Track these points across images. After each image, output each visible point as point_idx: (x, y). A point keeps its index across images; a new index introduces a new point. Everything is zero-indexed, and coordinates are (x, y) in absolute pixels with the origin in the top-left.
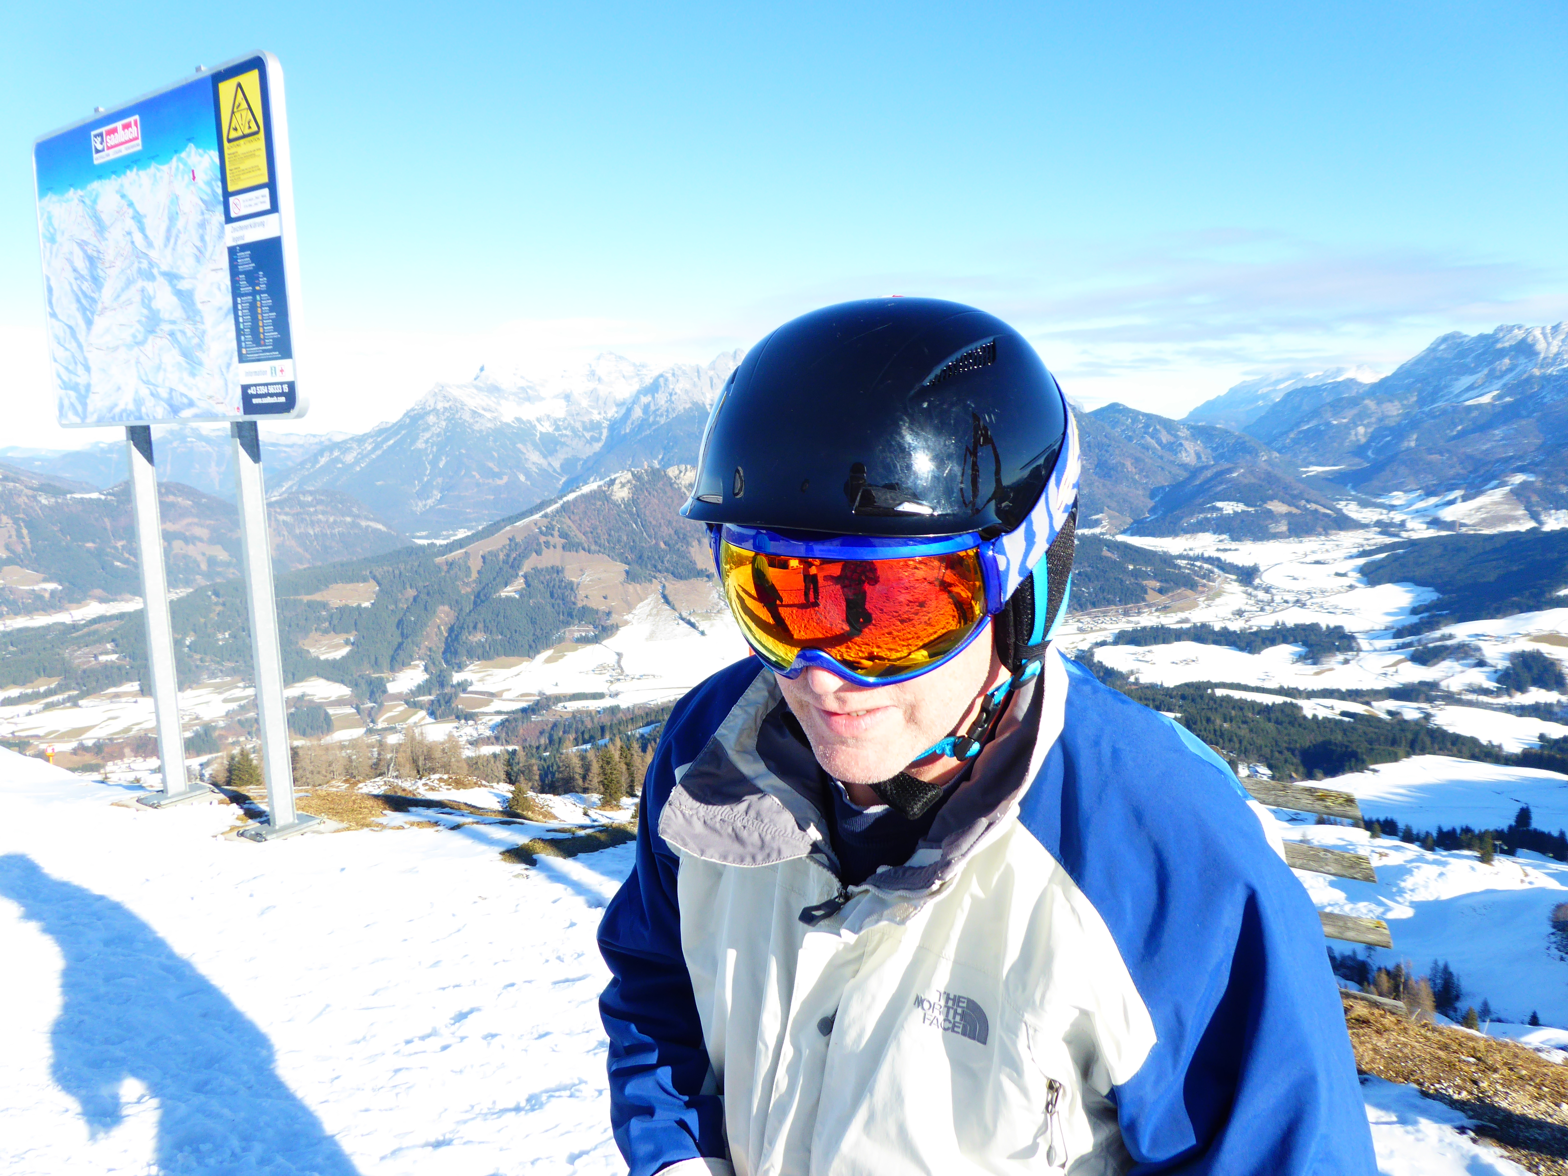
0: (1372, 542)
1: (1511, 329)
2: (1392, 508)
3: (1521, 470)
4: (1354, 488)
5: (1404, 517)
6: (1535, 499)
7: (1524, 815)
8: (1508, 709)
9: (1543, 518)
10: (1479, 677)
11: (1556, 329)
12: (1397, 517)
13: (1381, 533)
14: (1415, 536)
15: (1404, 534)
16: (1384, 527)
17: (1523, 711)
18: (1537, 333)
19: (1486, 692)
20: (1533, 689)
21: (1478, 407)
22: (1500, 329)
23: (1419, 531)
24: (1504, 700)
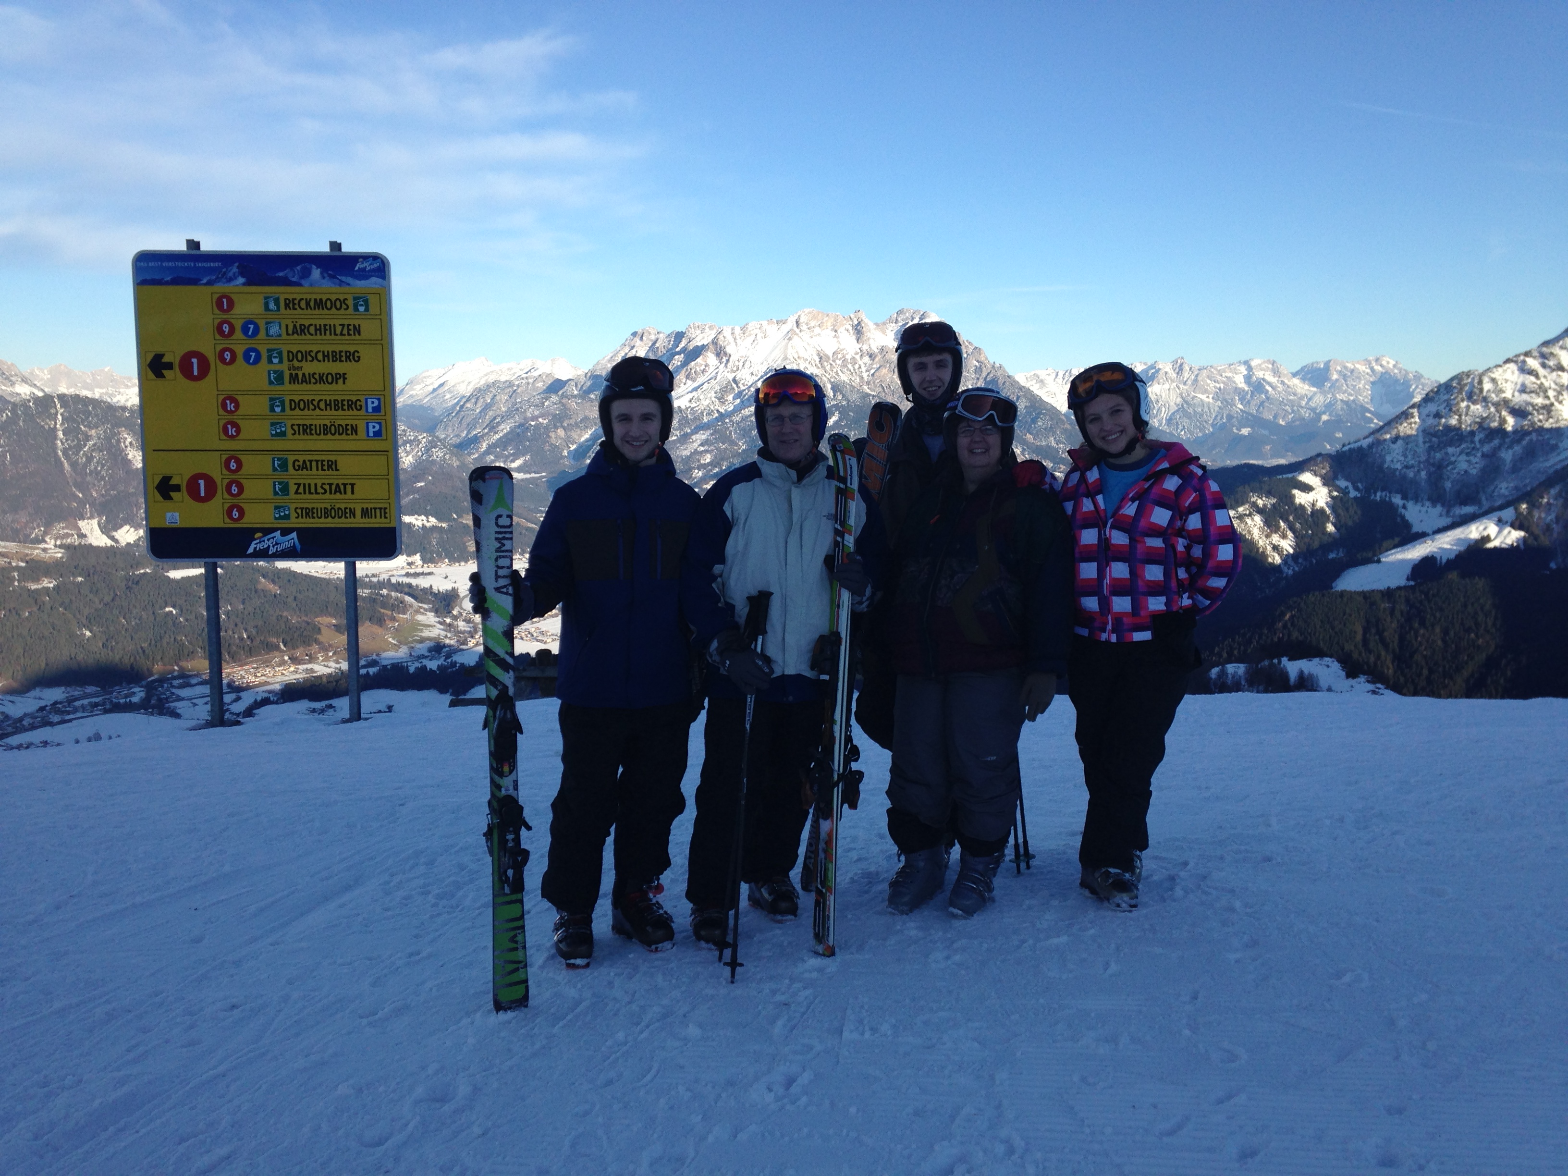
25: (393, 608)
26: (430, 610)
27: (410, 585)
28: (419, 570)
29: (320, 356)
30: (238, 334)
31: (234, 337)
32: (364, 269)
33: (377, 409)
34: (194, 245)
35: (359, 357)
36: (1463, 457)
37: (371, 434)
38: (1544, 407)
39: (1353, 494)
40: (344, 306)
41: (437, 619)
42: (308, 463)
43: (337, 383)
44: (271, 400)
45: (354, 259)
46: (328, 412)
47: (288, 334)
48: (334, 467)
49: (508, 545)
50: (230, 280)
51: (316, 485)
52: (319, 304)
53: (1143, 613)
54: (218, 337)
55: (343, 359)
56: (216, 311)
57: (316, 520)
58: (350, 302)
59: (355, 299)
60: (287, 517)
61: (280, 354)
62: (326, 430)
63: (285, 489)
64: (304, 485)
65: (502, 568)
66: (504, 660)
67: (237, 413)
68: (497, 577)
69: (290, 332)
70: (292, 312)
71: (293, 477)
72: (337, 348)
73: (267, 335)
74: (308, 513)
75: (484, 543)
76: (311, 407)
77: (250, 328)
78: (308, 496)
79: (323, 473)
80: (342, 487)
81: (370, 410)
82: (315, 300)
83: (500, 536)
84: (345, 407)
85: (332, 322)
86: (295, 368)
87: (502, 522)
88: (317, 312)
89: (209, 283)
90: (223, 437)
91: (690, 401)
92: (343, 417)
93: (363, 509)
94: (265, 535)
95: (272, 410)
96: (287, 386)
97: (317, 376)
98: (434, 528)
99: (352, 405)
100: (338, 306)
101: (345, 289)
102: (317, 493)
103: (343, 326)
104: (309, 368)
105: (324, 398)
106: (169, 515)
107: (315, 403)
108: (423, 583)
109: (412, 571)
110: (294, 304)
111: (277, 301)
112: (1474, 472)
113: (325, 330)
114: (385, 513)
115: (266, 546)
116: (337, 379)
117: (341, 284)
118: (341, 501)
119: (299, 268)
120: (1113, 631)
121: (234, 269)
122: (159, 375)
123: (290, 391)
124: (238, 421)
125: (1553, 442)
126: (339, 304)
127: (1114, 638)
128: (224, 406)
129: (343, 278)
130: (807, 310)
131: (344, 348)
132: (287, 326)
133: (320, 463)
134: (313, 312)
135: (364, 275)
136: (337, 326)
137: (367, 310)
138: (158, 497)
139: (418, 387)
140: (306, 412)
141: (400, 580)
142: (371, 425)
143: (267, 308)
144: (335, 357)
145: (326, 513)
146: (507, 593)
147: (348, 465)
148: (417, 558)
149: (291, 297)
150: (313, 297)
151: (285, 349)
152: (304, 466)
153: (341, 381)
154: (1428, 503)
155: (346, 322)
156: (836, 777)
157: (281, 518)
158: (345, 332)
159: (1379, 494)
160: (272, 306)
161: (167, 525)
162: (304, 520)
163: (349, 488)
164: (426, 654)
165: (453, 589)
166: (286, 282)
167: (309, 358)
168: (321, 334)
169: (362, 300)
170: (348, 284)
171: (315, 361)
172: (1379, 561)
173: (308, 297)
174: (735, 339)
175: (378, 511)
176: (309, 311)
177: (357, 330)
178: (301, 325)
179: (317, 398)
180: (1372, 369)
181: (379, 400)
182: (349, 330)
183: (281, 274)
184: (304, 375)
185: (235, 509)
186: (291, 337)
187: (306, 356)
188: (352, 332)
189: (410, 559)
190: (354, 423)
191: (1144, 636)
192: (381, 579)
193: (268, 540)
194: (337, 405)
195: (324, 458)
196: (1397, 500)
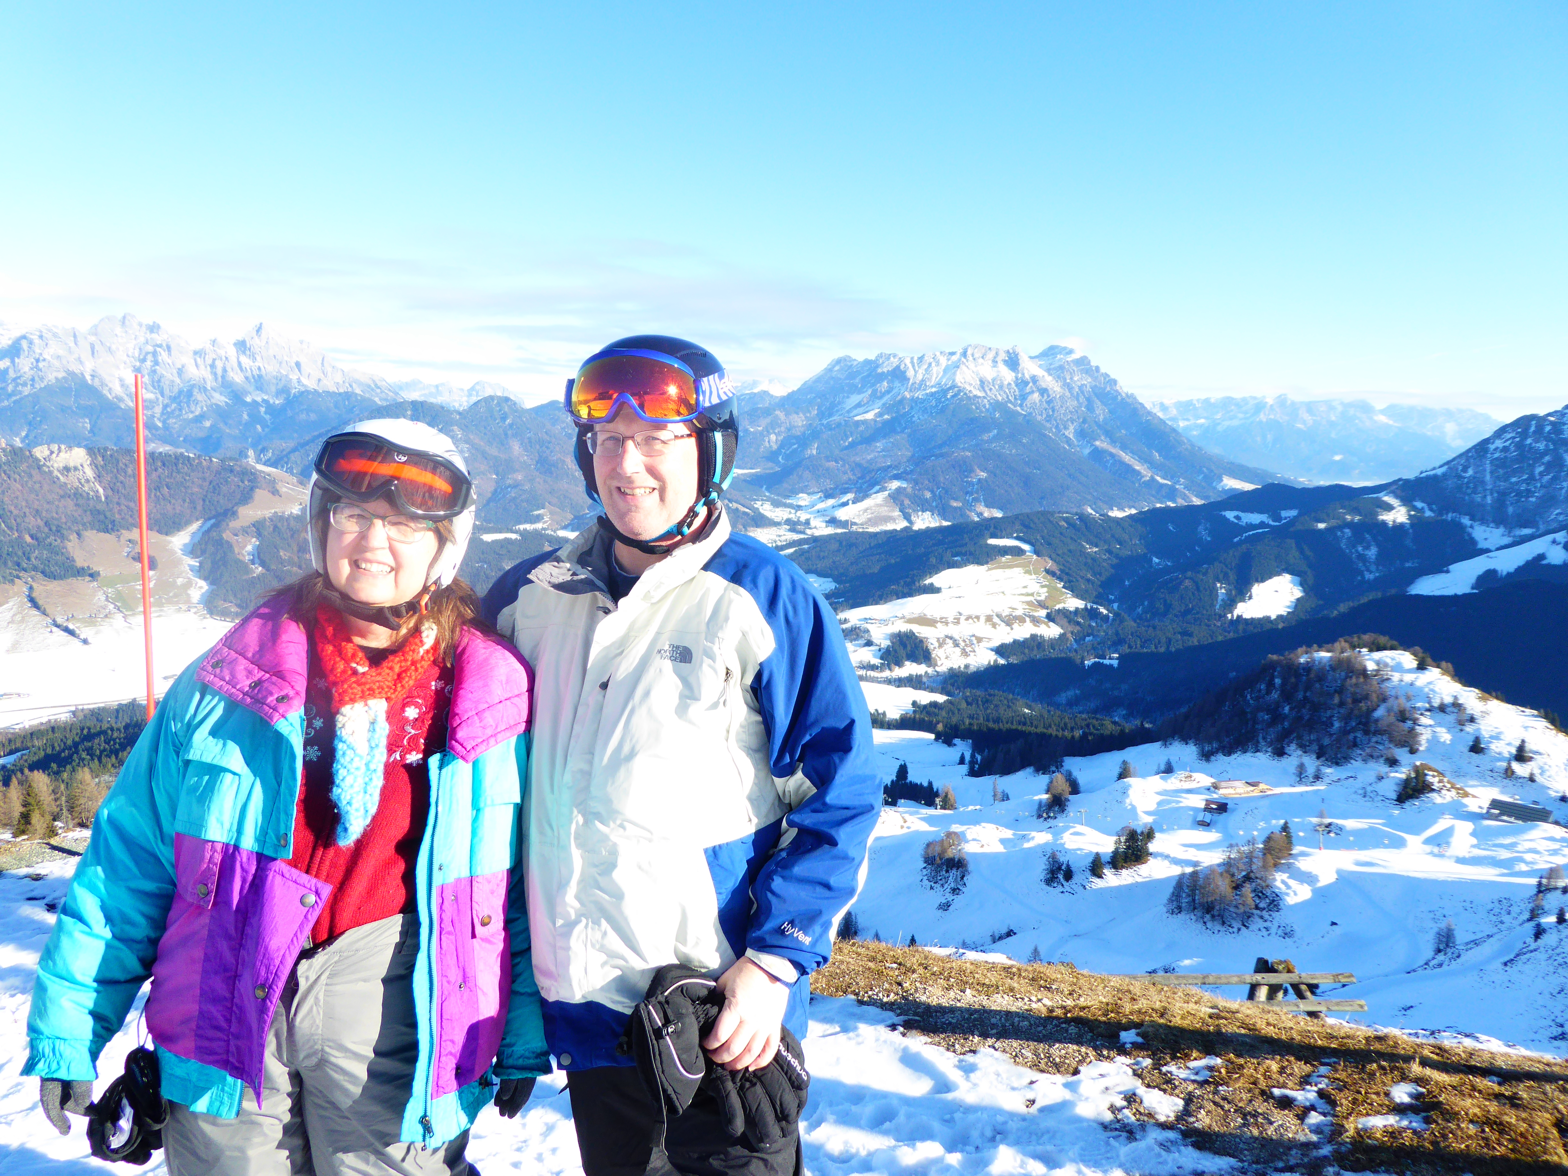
0: (783, 538)
1: (888, 357)
2: (799, 508)
3: (896, 477)
4: (768, 489)
5: (808, 516)
6: (907, 502)
7: (903, 771)
8: (888, 681)
9: (913, 518)
10: (868, 655)
11: (921, 359)
12: (803, 516)
13: (791, 530)
14: (817, 533)
15: (809, 532)
16: (793, 525)
17: (900, 682)
18: (908, 361)
19: (873, 668)
20: (907, 663)
21: (864, 422)
22: (880, 356)
23: (821, 529)
24: (887, 674)
91: (875, 415)
154: (1492, 525)
159: (1450, 515)
172: (1448, 571)
196: (1466, 521)
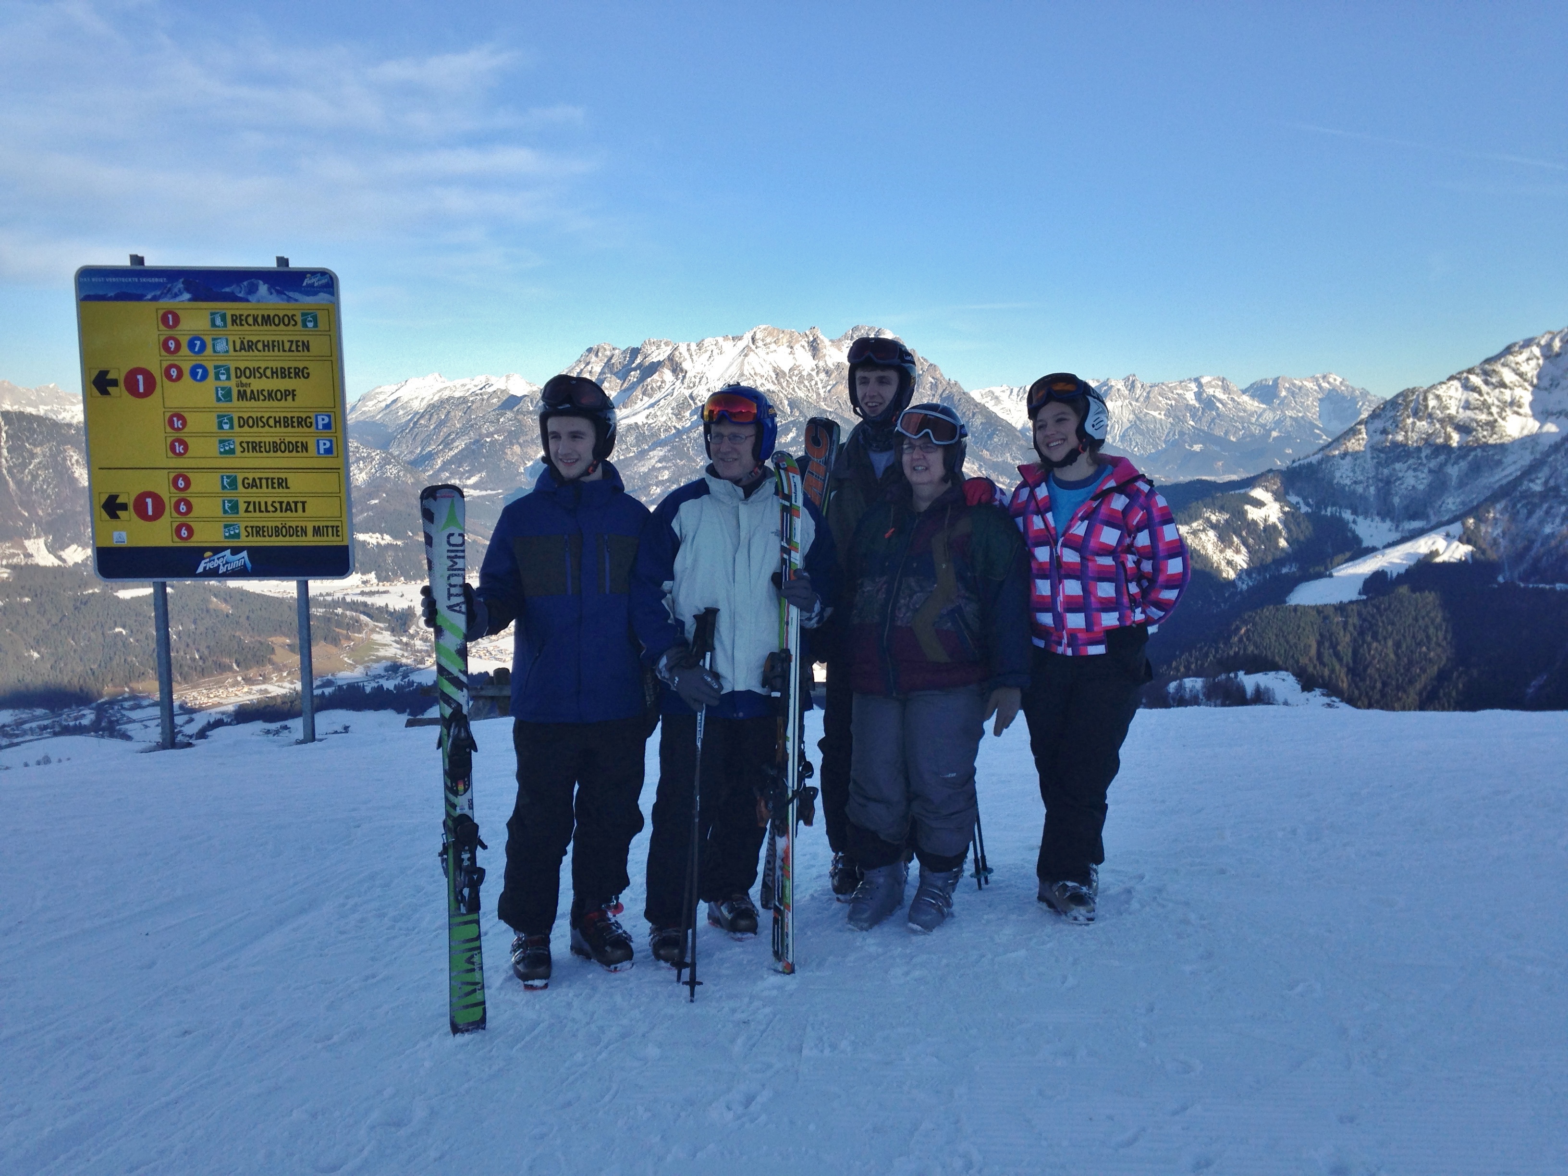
25: (348, 627)
26: (386, 629)
27: (365, 604)
28: (375, 589)
29: (269, 373)
30: (185, 350)
31: (180, 353)
32: (312, 285)
33: (327, 426)
34: (137, 260)
35: (308, 374)
36: (1410, 473)
37: (322, 451)
38: (1488, 423)
39: (1304, 509)
40: (292, 322)
41: (394, 638)
42: (258, 481)
43: (286, 400)
44: (219, 417)
45: (301, 275)
46: (278, 429)
47: (235, 350)
48: (284, 484)
49: (460, 563)
50: (176, 296)
51: (266, 503)
52: (267, 320)
53: (1096, 629)
54: (164, 353)
55: (292, 375)
56: (162, 327)
57: (267, 539)
58: (299, 319)
59: (303, 315)
60: (237, 536)
61: (228, 370)
62: (276, 447)
63: (235, 507)
64: (254, 503)
65: (455, 586)
66: (457, 678)
67: (186, 430)
68: (450, 595)
69: (238, 348)
70: (240, 328)
71: (242, 495)
72: (286, 365)
73: (215, 351)
74: (259, 531)
75: (435, 561)
76: (261, 424)
77: (196, 344)
78: (258, 514)
79: (274, 491)
80: (293, 505)
81: (320, 427)
82: (263, 316)
83: (453, 554)
84: (295, 424)
85: (280, 338)
86: (242, 385)
87: (453, 540)
88: (265, 328)
89: (155, 299)
90: (170, 454)
91: (647, 417)
92: (292, 435)
93: (314, 527)
94: (214, 554)
95: (221, 427)
96: (235, 403)
97: (266, 393)
98: (389, 546)
99: (302, 422)
100: (286, 322)
101: (292, 305)
102: (267, 511)
103: (292, 342)
104: (257, 384)
105: (273, 415)
106: (116, 534)
107: (264, 420)
108: (379, 601)
109: (367, 590)
110: (241, 320)
111: (224, 318)
112: (1421, 487)
113: (274, 346)
114: (337, 531)
115: (216, 565)
116: (286, 396)
117: (289, 299)
118: (292, 519)
119: (245, 283)
120: (1069, 645)
121: (180, 285)
122: (104, 392)
123: (239, 408)
124: (186, 439)
125: (1496, 457)
126: (289, 320)
127: (1069, 652)
128: (171, 423)
129: (291, 294)
130: (763, 327)
131: (293, 364)
132: (234, 342)
133: (270, 481)
134: (261, 328)
135: (312, 291)
136: (286, 342)
137: (316, 325)
138: (105, 516)
139: (370, 403)
140: (255, 429)
141: (355, 598)
142: (321, 442)
143: (213, 324)
144: (284, 373)
145: (277, 531)
146: (460, 612)
147: (298, 483)
148: (372, 576)
149: (238, 313)
150: (260, 313)
151: (232, 366)
152: (254, 484)
153: (290, 398)
154: (1377, 519)
155: (294, 338)
156: (790, 794)
157: (231, 536)
158: (294, 348)
159: (1329, 509)
160: (218, 322)
161: (114, 544)
162: (255, 539)
163: (300, 506)
164: (383, 673)
165: (410, 607)
166: (233, 298)
167: (258, 375)
168: (269, 351)
169: (310, 317)
170: (296, 300)
171: (264, 378)
172: (1331, 576)
173: (255, 312)
174: (691, 355)
175: (330, 529)
176: (256, 327)
177: (306, 346)
178: (248, 342)
179: (266, 415)
180: (1320, 386)
181: (329, 416)
182: (297, 346)
183: (227, 290)
184: (252, 391)
185: (184, 528)
186: (238, 353)
187: (254, 372)
188: (300, 348)
189: (365, 578)
190: (304, 440)
191: (1099, 650)
192: (336, 597)
193: (218, 559)
194: (287, 422)
195: (271, 475)
196: (1347, 515)
